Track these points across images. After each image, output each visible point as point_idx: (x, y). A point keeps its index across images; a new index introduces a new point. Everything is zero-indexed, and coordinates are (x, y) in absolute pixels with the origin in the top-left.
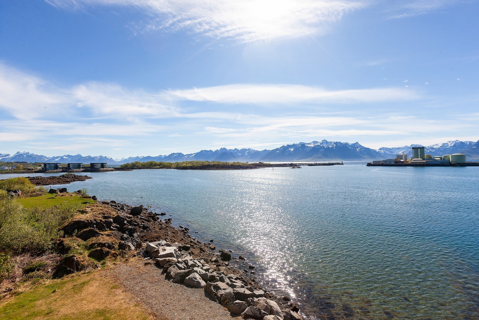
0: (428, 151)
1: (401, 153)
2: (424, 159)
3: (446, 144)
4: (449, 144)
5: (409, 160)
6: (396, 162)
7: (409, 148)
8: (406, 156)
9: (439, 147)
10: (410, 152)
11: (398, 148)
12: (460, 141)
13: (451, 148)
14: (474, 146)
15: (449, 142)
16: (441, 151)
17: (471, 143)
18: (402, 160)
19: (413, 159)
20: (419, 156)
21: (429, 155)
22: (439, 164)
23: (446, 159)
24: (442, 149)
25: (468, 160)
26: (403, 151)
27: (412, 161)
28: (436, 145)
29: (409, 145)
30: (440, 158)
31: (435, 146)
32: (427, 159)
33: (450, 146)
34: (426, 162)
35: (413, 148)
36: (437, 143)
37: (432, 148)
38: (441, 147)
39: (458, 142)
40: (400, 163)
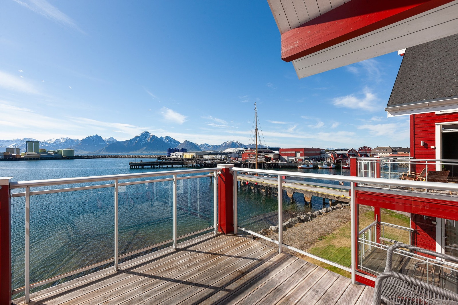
0: (43, 145)
1: (11, 146)
2: (38, 153)
3: (59, 140)
4: (61, 140)
5: (22, 154)
6: (5, 156)
7: (22, 141)
8: (18, 150)
9: (52, 142)
10: (22, 146)
11: (8, 141)
12: (70, 138)
13: (63, 144)
14: (80, 143)
15: (62, 138)
16: (54, 146)
17: (78, 140)
18: (14, 154)
19: (26, 153)
20: (34, 150)
21: (43, 150)
22: (53, 158)
23: (59, 153)
24: (56, 145)
25: (76, 154)
26: (13, 144)
27: (25, 155)
28: (50, 140)
29: (22, 139)
30: (53, 152)
31: (49, 142)
32: (41, 153)
33: (62, 142)
34: (41, 156)
35: (27, 142)
36: (51, 139)
37: (46, 143)
38: (54, 142)
39: (69, 139)
40: (11, 157)
